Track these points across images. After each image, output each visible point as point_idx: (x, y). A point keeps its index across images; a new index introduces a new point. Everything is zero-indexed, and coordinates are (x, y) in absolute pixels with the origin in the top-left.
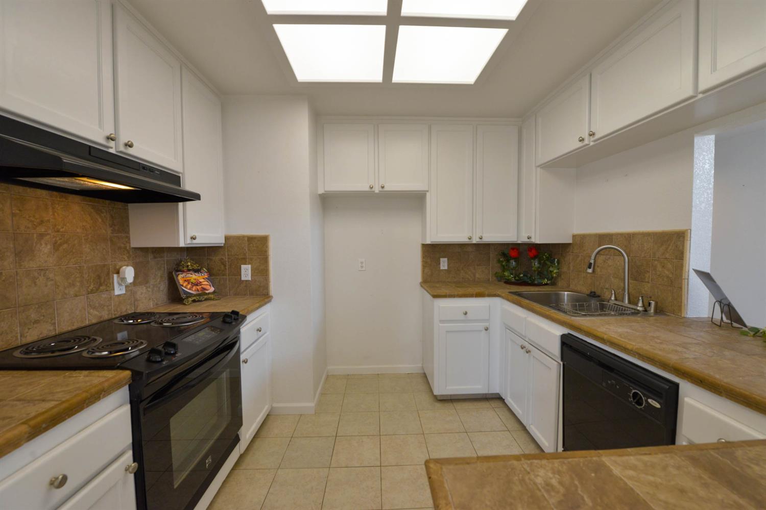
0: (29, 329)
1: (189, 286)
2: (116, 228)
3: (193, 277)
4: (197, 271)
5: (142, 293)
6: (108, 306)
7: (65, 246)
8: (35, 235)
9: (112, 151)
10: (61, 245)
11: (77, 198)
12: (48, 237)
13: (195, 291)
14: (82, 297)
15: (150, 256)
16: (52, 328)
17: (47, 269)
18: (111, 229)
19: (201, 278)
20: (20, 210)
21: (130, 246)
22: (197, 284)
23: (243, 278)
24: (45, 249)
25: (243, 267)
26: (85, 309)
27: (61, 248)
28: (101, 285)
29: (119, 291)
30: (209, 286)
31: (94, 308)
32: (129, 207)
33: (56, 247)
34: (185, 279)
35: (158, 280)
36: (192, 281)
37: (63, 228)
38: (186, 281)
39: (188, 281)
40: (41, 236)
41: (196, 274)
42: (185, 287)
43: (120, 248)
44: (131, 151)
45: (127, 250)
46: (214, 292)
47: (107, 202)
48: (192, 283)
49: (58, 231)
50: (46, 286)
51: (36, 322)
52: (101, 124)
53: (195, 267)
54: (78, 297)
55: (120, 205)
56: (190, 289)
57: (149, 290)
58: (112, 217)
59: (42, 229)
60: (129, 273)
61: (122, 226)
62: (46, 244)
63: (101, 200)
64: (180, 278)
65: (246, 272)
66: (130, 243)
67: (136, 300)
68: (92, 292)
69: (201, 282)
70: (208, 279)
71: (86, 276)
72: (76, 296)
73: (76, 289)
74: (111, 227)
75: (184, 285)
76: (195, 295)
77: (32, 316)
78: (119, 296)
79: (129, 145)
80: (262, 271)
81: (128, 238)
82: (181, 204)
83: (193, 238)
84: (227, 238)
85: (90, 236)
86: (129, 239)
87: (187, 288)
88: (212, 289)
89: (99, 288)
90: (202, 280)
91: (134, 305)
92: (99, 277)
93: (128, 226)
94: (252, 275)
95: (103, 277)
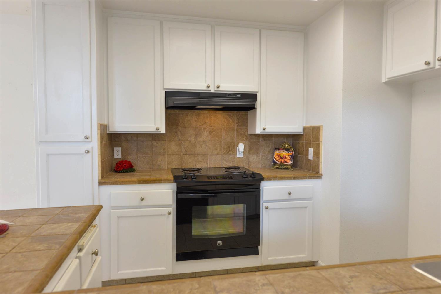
0: (198, 164)
1: (277, 159)
2: (240, 124)
3: (283, 153)
4: (287, 150)
5: (254, 159)
6: (233, 162)
7: (214, 133)
8: (202, 128)
9: (211, 92)
10: (212, 132)
11: (221, 112)
12: (207, 129)
13: (280, 162)
14: (220, 155)
15: (261, 139)
16: (206, 165)
17: (206, 142)
18: (237, 125)
19: (288, 154)
20: (198, 119)
21: (248, 133)
22: (284, 158)
23: (309, 158)
24: (206, 134)
25: (309, 149)
26: (221, 161)
27: (212, 134)
28: (230, 151)
29: (239, 155)
30: (289, 160)
31: (226, 161)
32: (248, 113)
33: (210, 133)
34: (278, 154)
35: (267, 153)
36: (282, 156)
37: (213, 125)
38: (278, 155)
39: (279, 155)
40: (205, 129)
41: (286, 152)
42: (276, 159)
43: (241, 134)
44: (220, 89)
45: (246, 135)
46: (291, 165)
47: (236, 112)
48: (281, 157)
49: (211, 127)
50: (205, 148)
51: (201, 161)
52: (205, 83)
53: (288, 147)
54: (219, 155)
55: (243, 113)
56: (277, 160)
57: (259, 157)
58: (238, 119)
59: (205, 126)
60: (241, 147)
61: (244, 123)
62: (206, 132)
63: (232, 111)
65: (311, 154)
66: (247, 132)
67: (249, 162)
68: (225, 154)
69: (286, 157)
70: (291, 156)
71: (223, 146)
72: (217, 154)
73: (218, 151)
74: (237, 124)
75: (276, 158)
76: (279, 165)
77: (200, 159)
78: (239, 157)
79: (218, 87)
80: (317, 154)
83: (264, 129)
84: (305, 129)
85: (226, 128)
86: (247, 130)
88: (290, 163)
89: (229, 152)
90: (288, 156)
91: (249, 164)
92: (229, 147)
93: (247, 123)
94: (313, 156)
95: (231, 148)
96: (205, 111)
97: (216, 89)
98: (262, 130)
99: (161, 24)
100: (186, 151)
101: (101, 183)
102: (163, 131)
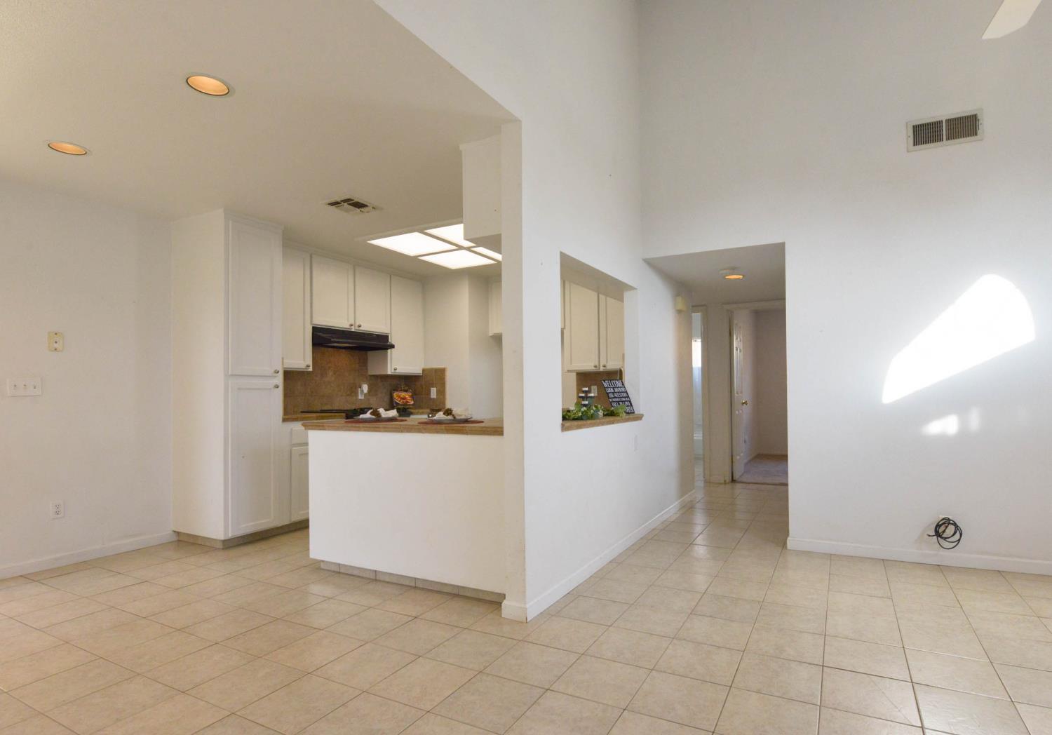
2: (361, 364)
3: (403, 394)
4: (405, 391)
5: (373, 401)
6: (355, 404)
7: (338, 372)
8: (327, 368)
9: (353, 330)
11: (344, 350)
12: (332, 368)
13: (402, 402)
14: (344, 396)
15: (379, 380)
17: (331, 382)
18: (359, 365)
19: (407, 395)
20: (323, 357)
21: (367, 374)
22: (404, 398)
23: (432, 397)
24: (331, 373)
25: (432, 389)
27: (336, 373)
28: (354, 393)
29: (361, 397)
30: (410, 400)
31: (349, 403)
32: (368, 353)
34: (397, 394)
35: (384, 395)
36: (402, 396)
37: (337, 364)
39: (399, 397)
40: (329, 368)
41: (405, 393)
43: (363, 374)
44: (361, 328)
45: (366, 376)
46: (413, 405)
47: (358, 351)
48: (401, 398)
49: (336, 366)
50: (330, 389)
51: (326, 404)
52: (348, 321)
53: (406, 388)
55: (363, 352)
56: (399, 401)
58: (359, 359)
59: (329, 365)
60: (365, 388)
61: (364, 363)
62: (331, 371)
64: (395, 394)
65: (434, 393)
66: (368, 372)
67: (370, 403)
68: (348, 395)
69: (406, 398)
70: (412, 397)
71: (346, 387)
72: (342, 395)
73: (342, 392)
74: (358, 363)
76: (401, 405)
78: (361, 400)
79: (360, 326)
80: (442, 392)
81: (367, 369)
82: (389, 351)
83: (395, 370)
84: (424, 370)
85: (349, 368)
87: (397, 399)
88: (412, 402)
89: (351, 394)
90: (408, 397)
92: (352, 388)
93: (367, 363)
94: (437, 395)
95: (354, 389)
96: (330, 349)
97: (357, 328)
98: (393, 371)
99: (311, 257)
100: (312, 392)
101: (284, 420)
102: (311, 369)
